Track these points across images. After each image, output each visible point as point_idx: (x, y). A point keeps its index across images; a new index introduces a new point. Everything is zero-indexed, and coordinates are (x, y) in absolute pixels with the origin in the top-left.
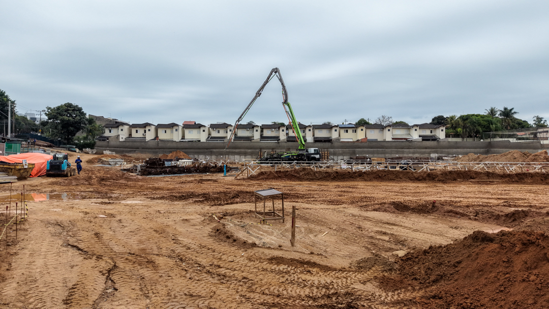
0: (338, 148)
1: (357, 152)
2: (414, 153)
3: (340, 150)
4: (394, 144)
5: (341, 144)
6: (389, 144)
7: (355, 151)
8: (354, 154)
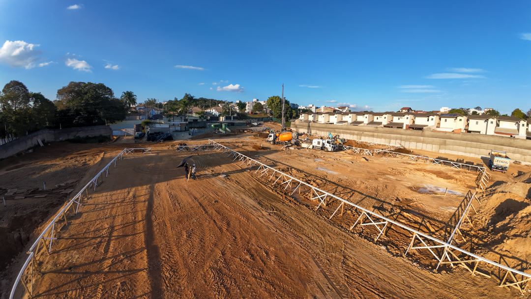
0: (428, 137)
1: (447, 142)
3: (430, 139)
4: (494, 139)
5: (432, 133)
7: (445, 141)
8: (445, 144)
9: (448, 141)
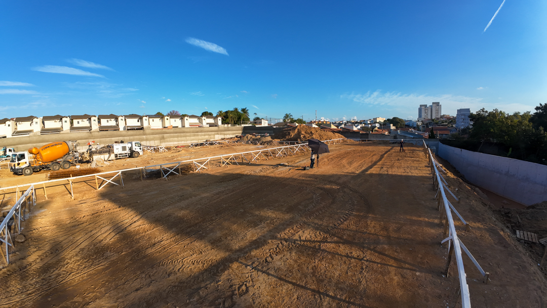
0: (149, 134)
2: (204, 135)
4: (192, 130)
5: (152, 131)
6: (188, 130)
7: (163, 136)
8: (163, 138)
9: (165, 135)
